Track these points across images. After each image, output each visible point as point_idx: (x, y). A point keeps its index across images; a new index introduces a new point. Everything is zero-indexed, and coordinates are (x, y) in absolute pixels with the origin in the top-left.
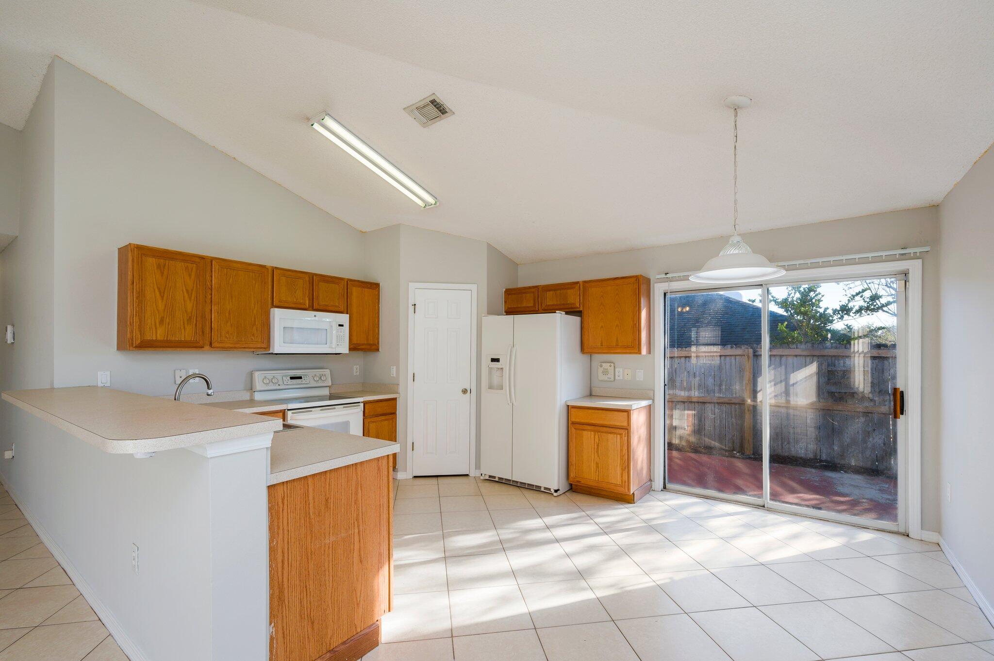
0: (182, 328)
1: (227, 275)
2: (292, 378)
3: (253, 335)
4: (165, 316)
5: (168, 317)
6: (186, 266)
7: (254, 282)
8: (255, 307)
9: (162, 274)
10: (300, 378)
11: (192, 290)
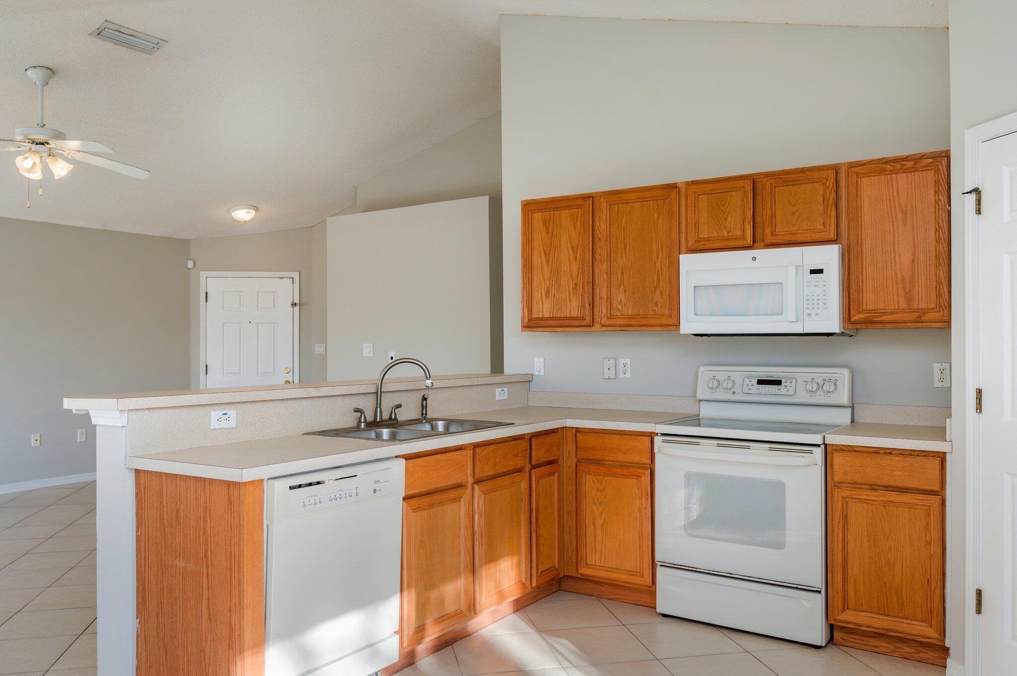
0: (568, 298)
1: (618, 214)
2: (760, 382)
3: (656, 303)
4: (551, 286)
5: (553, 288)
6: (571, 214)
7: (656, 216)
8: (658, 257)
9: (547, 230)
10: (778, 383)
11: (578, 246)
